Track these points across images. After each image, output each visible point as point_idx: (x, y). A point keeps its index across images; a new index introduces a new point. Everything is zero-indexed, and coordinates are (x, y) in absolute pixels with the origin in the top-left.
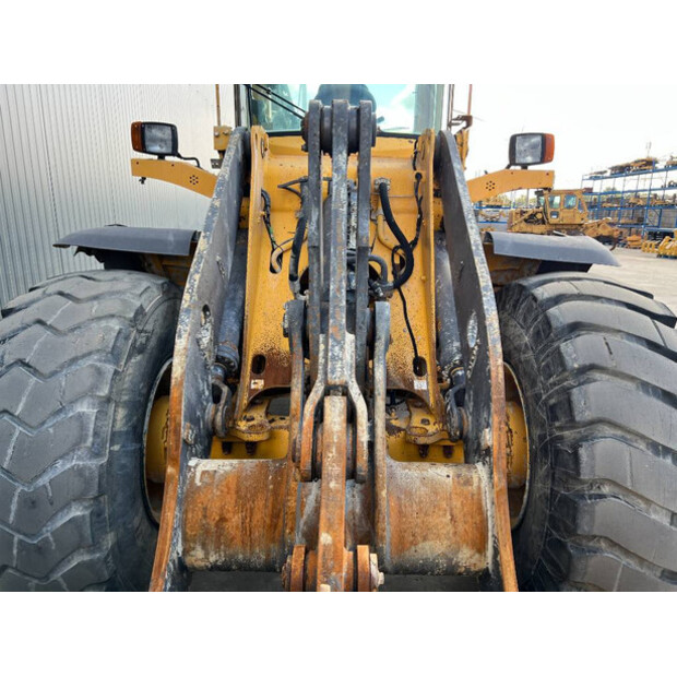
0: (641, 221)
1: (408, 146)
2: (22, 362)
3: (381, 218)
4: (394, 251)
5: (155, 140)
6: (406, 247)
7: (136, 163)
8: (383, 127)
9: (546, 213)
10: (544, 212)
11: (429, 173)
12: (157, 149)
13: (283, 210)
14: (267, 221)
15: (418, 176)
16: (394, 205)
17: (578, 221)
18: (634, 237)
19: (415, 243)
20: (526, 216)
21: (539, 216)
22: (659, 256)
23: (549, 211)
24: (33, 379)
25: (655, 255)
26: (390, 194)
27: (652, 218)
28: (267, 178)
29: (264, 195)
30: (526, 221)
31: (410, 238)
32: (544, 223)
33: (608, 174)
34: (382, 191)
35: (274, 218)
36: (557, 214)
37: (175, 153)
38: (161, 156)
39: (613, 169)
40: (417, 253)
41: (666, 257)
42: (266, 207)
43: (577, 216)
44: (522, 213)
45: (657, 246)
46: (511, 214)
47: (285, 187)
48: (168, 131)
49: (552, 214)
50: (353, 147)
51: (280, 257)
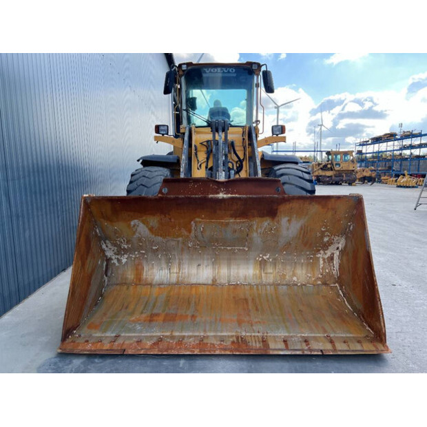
0: (390, 168)
1: (241, 129)
2: (142, 185)
3: (232, 153)
4: (237, 162)
5: (162, 130)
6: (241, 161)
7: (155, 137)
8: (232, 123)
9: (333, 165)
10: (332, 164)
11: (247, 138)
12: (162, 133)
13: (200, 151)
14: (196, 154)
15: (244, 139)
16: (236, 149)
17: (351, 168)
18: (386, 177)
19: (243, 159)
20: (321, 166)
21: (329, 166)
22: (398, 186)
23: (334, 163)
24: (146, 188)
25: (395, 186)
26: (235, 145)
27: (396, 167)
28: (196, 141)
29: (195, 146)
30: (321, 169)
31: (242, 158)
32: (332, 170)
33: (370, 142)
34: (232, 144)
35: (198, 153)
36: (339, 165)
37: (167, 134)
38: (163, 135)
39: (372, 139)
40: (244, 163)
41: (401, 187)
42: (196, 149)
43: (351, 165)
44: (319, 164)
45: (396, 181)
46: (313, 165)
47: (201, 144)
48: (166, 127)
49: (336, 164)
50: (223, 130)
51: (200, 166)
